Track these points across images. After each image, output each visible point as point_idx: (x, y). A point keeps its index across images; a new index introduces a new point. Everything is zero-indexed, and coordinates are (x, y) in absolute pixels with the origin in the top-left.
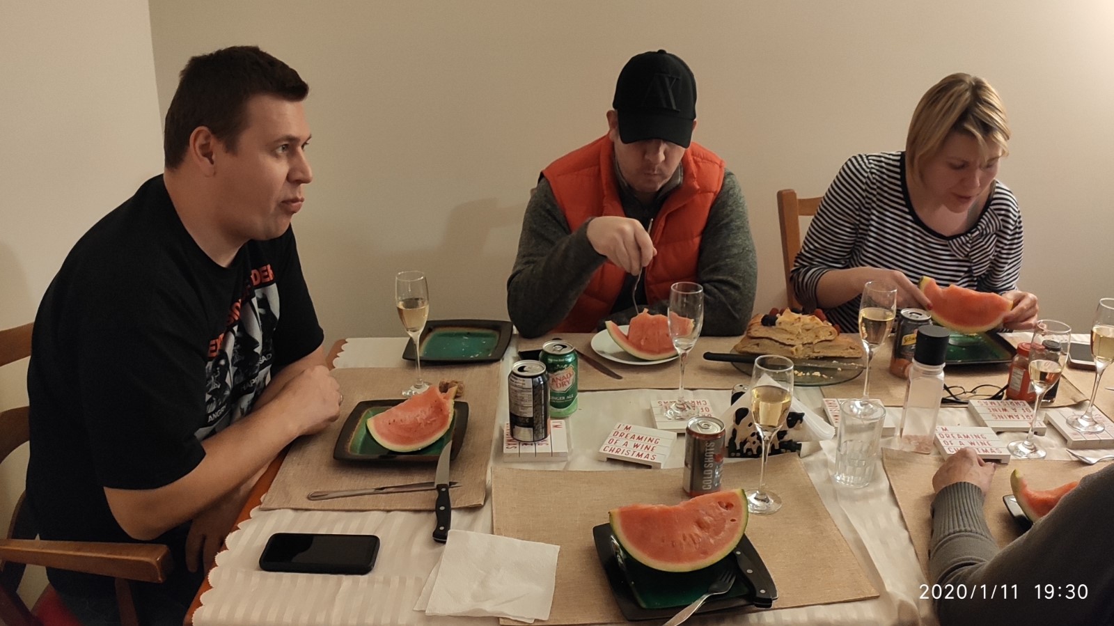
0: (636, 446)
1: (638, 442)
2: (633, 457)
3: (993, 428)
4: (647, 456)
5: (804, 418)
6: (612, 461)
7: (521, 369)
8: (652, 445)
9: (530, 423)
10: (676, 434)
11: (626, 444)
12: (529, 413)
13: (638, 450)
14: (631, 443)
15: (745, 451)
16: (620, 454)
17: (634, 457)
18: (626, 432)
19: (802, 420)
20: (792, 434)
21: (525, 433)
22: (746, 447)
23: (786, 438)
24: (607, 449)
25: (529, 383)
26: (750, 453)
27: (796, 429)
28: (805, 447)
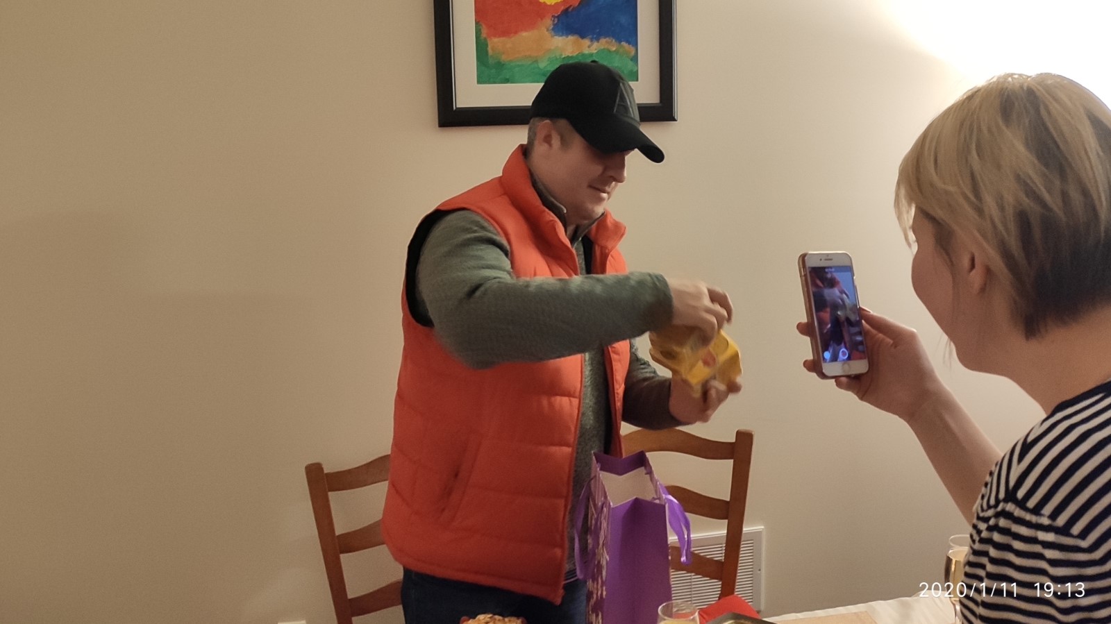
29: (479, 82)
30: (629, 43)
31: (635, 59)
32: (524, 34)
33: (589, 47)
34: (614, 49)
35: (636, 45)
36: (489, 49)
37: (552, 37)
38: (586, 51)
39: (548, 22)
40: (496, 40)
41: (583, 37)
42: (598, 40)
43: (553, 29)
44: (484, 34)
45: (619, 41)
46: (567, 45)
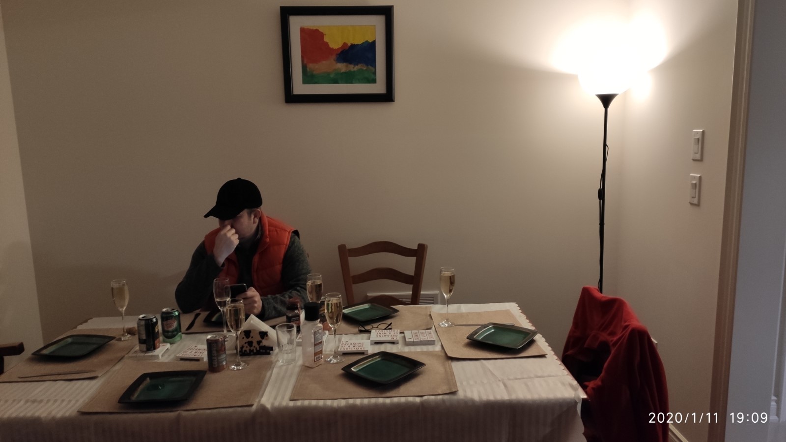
2: (191, 356)
5: (270, 333)
6: (182, 359)
7: (143, 317)
9: (145, 342)
11: (192, 352)
12: (145, 337)
14: (194, 352)
15: (243, 351)
16: (186, 356)
18: (194, 348)
20: (265, 343)
22: (244, 349)
23: (261, 344)
24: (181, 355)
25: (143, 322)
26: (246, 353)
27: (266, 340)
28: (275, 349)
29: (303, 83)
30: (372, 66)
31: (375, 73)
32: (324, 62)
33: (353, 68)
34: (365, 69)
35: (374, 66)
36: (308, 68)
37: (336, 63)
38: (352, 70)
39: (334, 57)
40: (311, 64)
41: (351, 63)
42: (357, 65)
43: (336, 60)
44: (305, 62)
45: (367, 65)
46: (342, 67)
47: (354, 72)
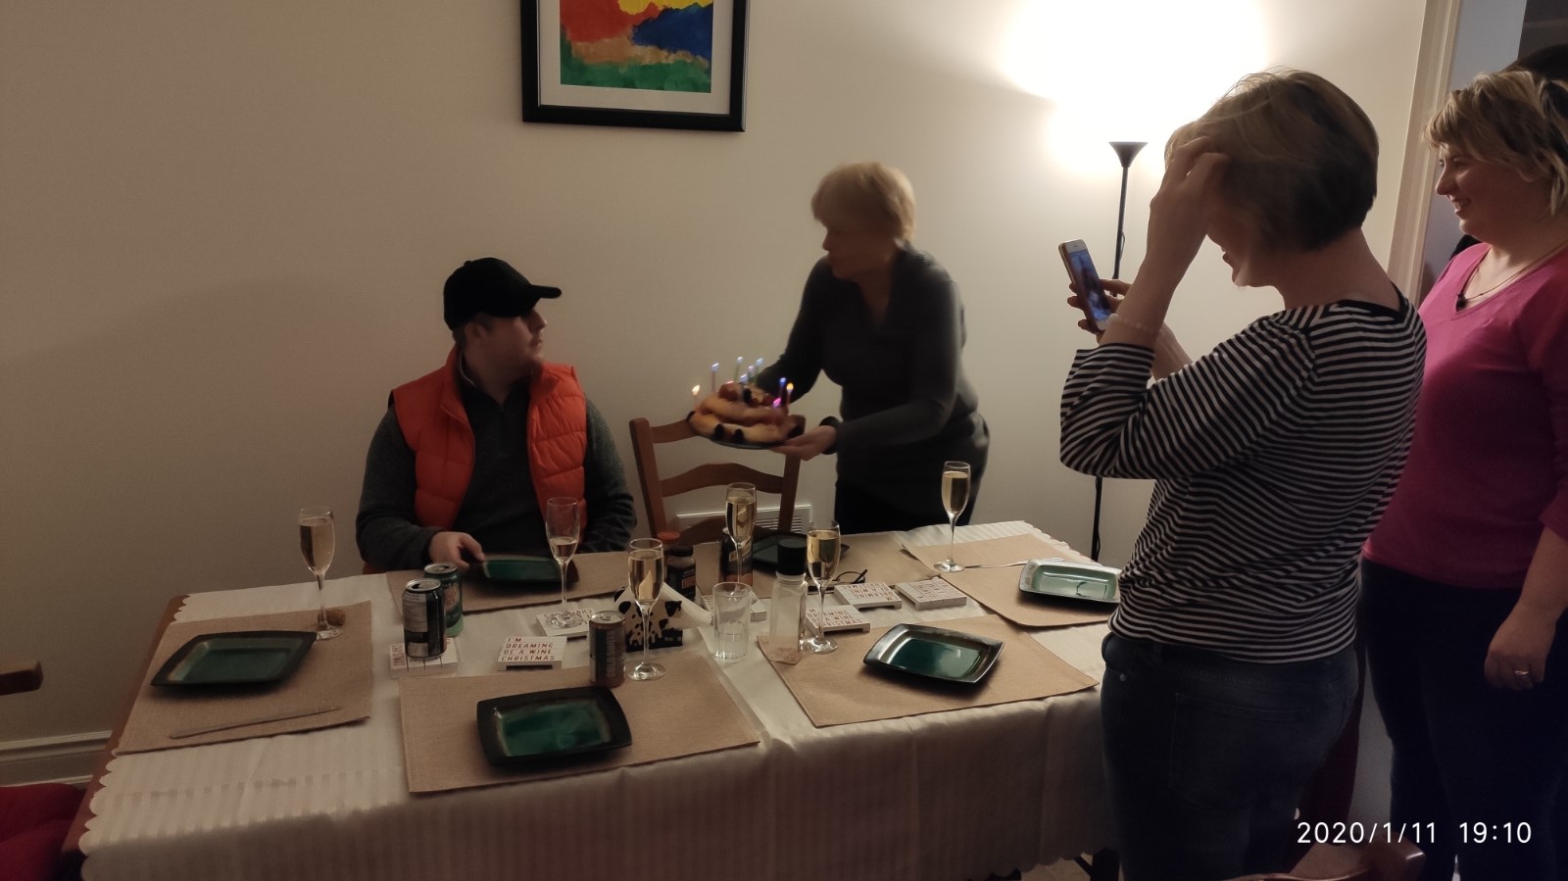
0: (533, 652)
1: (532, 649)
2: (531, 659)
3: (854, 606)
4: (546, 657)
5: (682, 605)
6: (510, 668)
7: (416, 586)
8: (548, 648)
9: (423, 638)
10: (565, 638)
11: (522, 652)
12: (423, 628)
13: (535, 655)
14: (527, 651)
15: (631, 643)
16: (519, 660)
17: (533, 660)
18: (518, 643)
19: (680, 608)
20: (674, 623)
21: (419, 649)
22: (632, 639)
23: (668, 626)
24: (505, 659)
25: (423, 598)
26: (635, 645)
27: (676, 618)
28: (687, 635)
29: (563, 82)
30: (704, 56)
31: (708, 72)
32: (607, 40)
33: (666, 58)
34: (690, 61)
35: (709, 57)
36: (573, 51)
37: (633, 45)
38: (664, 62)
39: (630, 31)
40: (579, 44)
41: (661, 47)
42: (675, 52)
43: (633, 39)
44: (568, 38)
45: (694, 53)
46: (646, 54)
47: (668, 65)
